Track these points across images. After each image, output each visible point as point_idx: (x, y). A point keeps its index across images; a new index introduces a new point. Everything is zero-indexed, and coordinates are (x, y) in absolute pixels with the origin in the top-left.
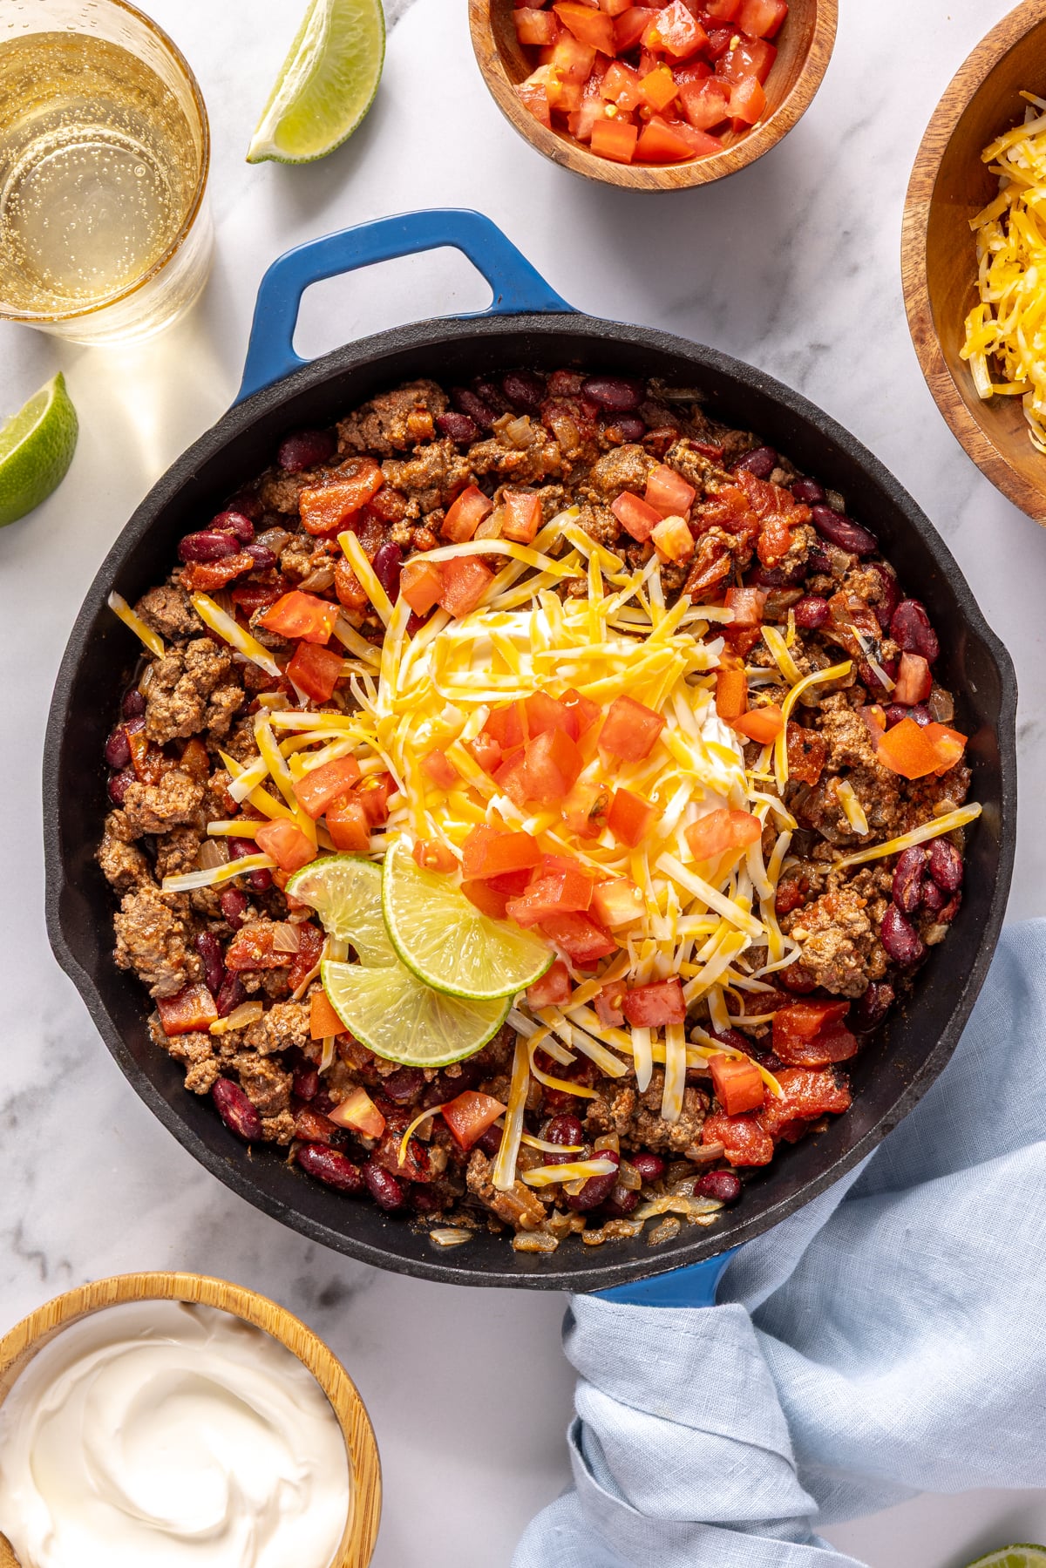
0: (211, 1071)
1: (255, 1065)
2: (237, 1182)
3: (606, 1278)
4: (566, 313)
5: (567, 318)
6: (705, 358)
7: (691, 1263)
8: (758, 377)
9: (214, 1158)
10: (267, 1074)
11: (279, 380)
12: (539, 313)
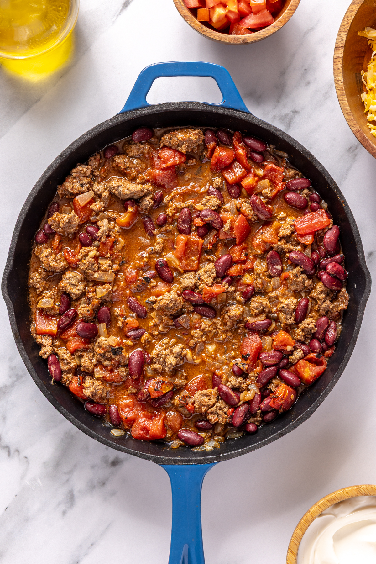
0: (49, 351)
1: (65, 355)
2: (45, 391)
3: (167, 461)
4: (246, 113)
5: (246, 115)
6: (292, 143)
7: (199, 463)
8: (309, 154)
9: (39, 380)
10: (68, 360)
11: (138, 109)
12: (237, 110)
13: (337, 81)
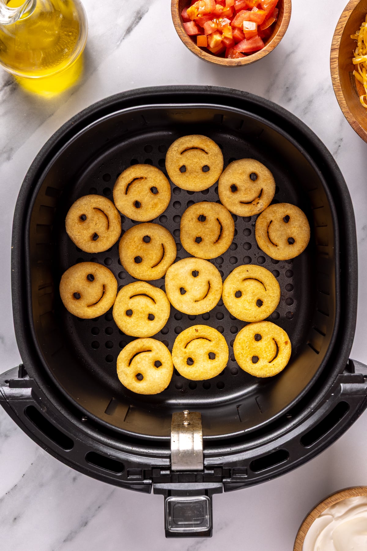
13: (333, 79)
